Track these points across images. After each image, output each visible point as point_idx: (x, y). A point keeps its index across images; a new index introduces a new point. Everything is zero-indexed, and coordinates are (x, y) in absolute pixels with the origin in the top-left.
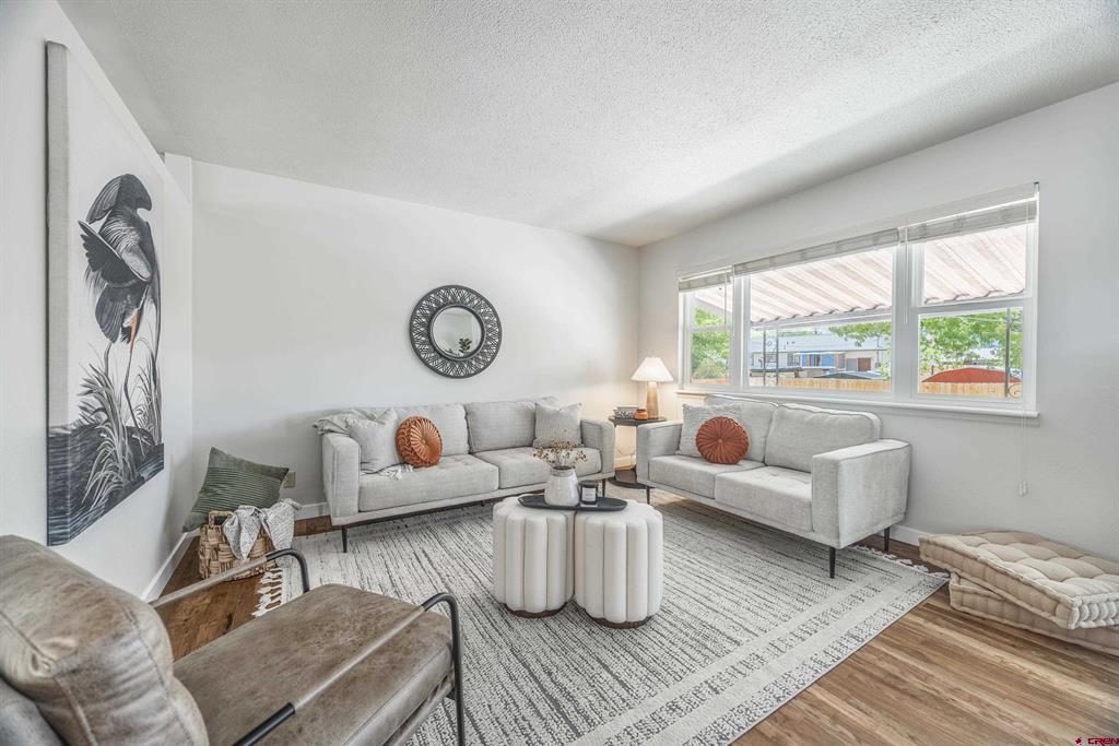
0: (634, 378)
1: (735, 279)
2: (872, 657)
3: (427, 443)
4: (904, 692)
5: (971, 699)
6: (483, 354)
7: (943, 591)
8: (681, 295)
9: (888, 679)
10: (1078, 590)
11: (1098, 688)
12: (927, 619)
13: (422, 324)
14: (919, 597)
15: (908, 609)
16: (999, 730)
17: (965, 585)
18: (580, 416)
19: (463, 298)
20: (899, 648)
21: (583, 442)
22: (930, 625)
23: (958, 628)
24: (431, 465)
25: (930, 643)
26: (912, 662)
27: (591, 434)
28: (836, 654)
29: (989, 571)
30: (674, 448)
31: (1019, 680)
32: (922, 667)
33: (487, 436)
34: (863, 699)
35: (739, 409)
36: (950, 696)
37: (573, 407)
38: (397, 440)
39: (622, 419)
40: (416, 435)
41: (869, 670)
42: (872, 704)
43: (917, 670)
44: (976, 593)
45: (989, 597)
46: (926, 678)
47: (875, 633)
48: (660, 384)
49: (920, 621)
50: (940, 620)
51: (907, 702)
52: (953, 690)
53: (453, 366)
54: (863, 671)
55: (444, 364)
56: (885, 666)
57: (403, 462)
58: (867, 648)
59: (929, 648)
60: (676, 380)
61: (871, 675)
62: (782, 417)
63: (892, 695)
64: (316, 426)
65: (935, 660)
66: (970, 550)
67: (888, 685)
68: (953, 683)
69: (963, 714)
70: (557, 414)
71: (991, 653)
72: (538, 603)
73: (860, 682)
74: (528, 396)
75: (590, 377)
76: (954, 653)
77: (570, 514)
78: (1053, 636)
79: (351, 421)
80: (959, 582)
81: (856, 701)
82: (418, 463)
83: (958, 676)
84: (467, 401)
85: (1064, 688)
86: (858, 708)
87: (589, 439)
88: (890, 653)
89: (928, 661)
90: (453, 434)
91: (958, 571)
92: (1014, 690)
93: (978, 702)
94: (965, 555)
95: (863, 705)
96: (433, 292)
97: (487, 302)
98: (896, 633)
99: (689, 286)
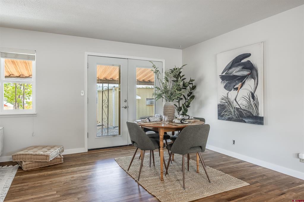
2: (13, 189)
4: (25, 190)
5: (38, 183)
7: (20, 168)
9: (20, 190)
10: (50, 152)
11: (55, 170)
12: (20, 176)
14: (15, 172)
15: (14, 176)
16: (45, 185)
17: (27, 163)
20: (18, 184)
22: (21, 176)
23: (27, 174)
25: (24, 179)
26: (22, 185)
28: (5, 193)
29: (32, 156)
31: (44, 176)
32: (25, 184)
34: (18, 196)
36: (34, 185)
41: (15, 191)
42: (21, 196)
43: (25, 185)
44: (30, 163)
45: (32, 163)
46: (27, 185)
47: (10, 184)
49: (19, 177)
50: (23, 174)
51: (27, 191)
52: (34, 184)
54: (13, 192)
56: (18, 188)
58: (10, 188)
59: (24, 180)
61: (16, 192)
63: (23, 192)
65: (27, 181)
66: (26, 153)
67: (21, 191)
68: (33, 183)
69: (38, 186)
71: (36, 175)
73: (14, 194)
76: (30, 178)
78: (45, 166)
80: (25, 163)
81: (16, 198)
83: (34, 181)
85: (51, 173)
86: (18, 198)
88: (17, 186)
89: (25, 182)
91: (24, 160)
92: (44, 178)
93: (39, 183)
94: (26, 155)
95: (19, 197)
98: (15, 182)
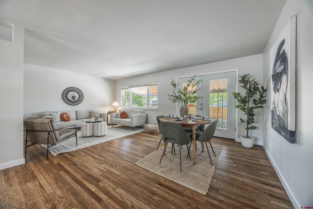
0: (112, 105)
1: (129, 89)
3: (67, 117)
6: (79, 101)
8: (122, 90)
13: (65, 95)
18: (100, 112)
19: (75, 90)
21: (101, 117)
24: (68, 121)
27: (102, 115)
30: (117, 117)
33: (80, 116)
35: (127, 110)
37: (99, 111)
38: (61, 117)
39: (109, 113)
40: (65, 116)
48: (117, 107)
53: (72, 103)
55: (70, 103)
57: (62, 121)
60: (120, 106)
62: (133, 111)
64: (40, 115)
70: (95, 112)
72: (88, 135)
74: (89, 109)
75: (104, 105)
77: (93, 123)
79: (50, 113)
82: (65, 121)
84: (76, 110)
87: (102, 117)
90: (73, 116)
96: (68, 88)
97: (80, 90)
99: (123, 89)
